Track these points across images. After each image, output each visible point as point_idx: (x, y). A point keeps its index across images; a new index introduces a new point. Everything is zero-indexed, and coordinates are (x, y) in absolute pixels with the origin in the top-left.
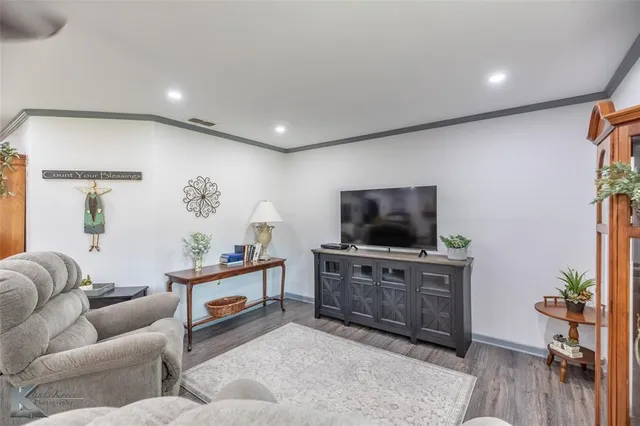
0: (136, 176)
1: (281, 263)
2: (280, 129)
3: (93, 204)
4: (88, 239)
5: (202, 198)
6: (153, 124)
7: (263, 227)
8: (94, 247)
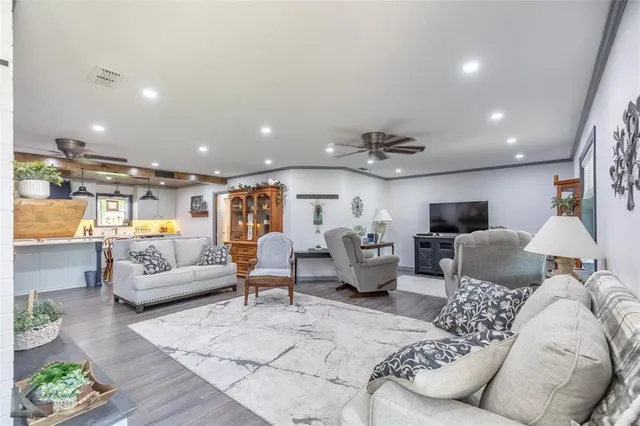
0: (335, 197)
1: (392, 245)
2: (398, 171)
3: (318, 210)
4: (315, 227)
5: (357, 207)
6: (343, 171)
7: (382, 224)
8: (318, 231)
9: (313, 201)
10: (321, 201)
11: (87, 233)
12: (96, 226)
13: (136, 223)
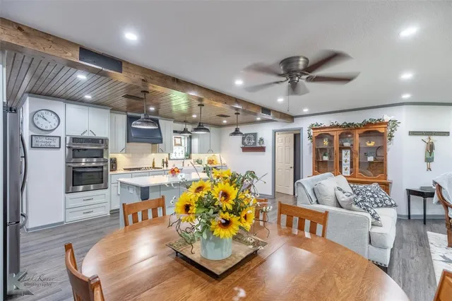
0: (447, 134)
3: (431, 148)
8: (429, 169)
9: (425, 138)
10: (434, 138)
11: (165, 165)
12: (169, 159)
13: (194, 156)
